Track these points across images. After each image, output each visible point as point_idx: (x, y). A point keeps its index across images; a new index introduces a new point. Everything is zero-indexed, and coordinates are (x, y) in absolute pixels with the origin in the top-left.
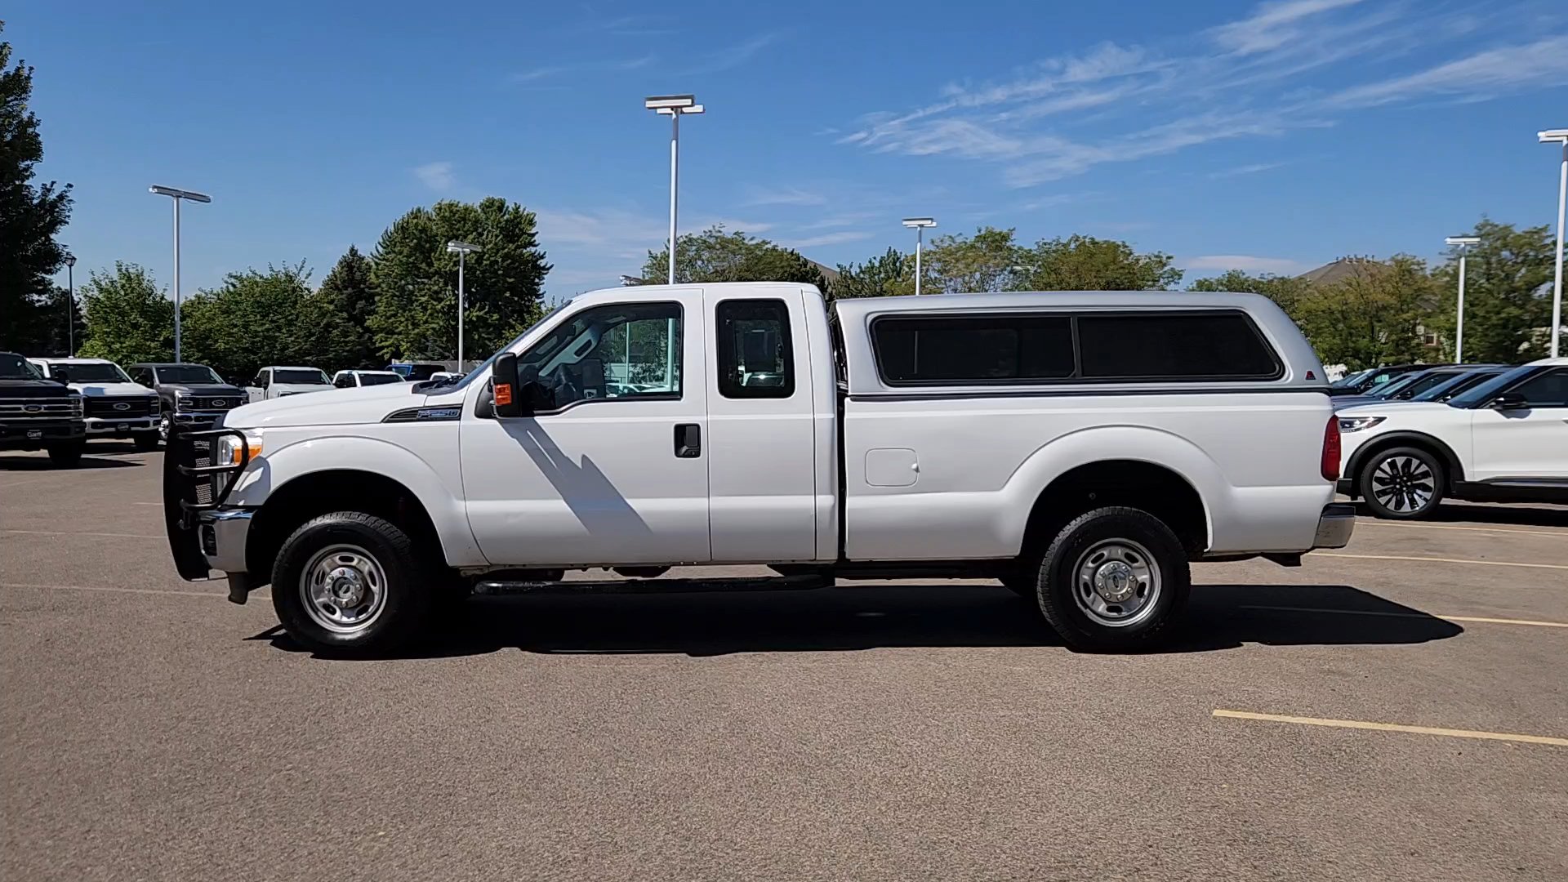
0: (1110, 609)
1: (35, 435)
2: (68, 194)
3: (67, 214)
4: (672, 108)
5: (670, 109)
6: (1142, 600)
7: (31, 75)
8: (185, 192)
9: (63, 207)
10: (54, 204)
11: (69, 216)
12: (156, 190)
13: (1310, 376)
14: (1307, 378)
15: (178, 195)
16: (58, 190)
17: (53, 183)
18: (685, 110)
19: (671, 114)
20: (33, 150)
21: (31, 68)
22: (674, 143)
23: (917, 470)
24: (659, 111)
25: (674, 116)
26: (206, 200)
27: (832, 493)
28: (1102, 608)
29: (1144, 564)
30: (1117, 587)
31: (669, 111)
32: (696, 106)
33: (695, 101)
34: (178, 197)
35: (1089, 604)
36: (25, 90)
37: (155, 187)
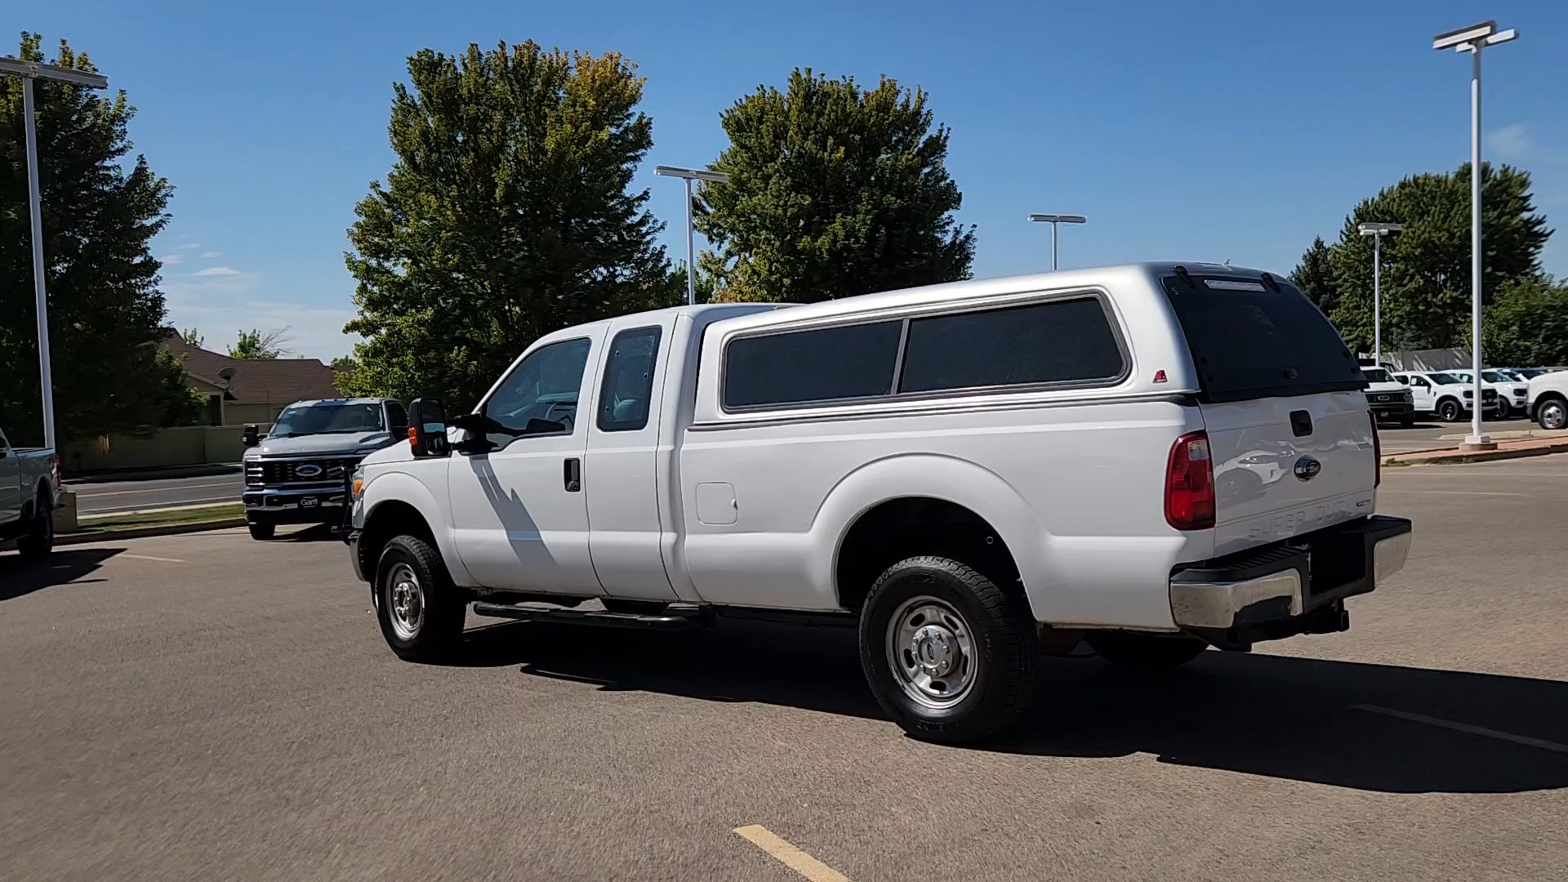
0: (933, 686)
2: (974, 234)
3: (972, 251)
4: (1470, 42)
5: (1466, 44)
6: (964, 678)
7: (949, 135)
8: (1061, 217)
9: (969, 246)
10: (962, 244)
11: (974, 253)
12: (1033, 219)
13: (1161, 375)
14: (1155, 380)
15: (1054, 220)
16: (965, 232)
17: (961, 225)
18: (1490, 40)
19: (1470, 50)
20: (949, 198)
21: (949, 129)
22: (1475, 83)
23: (735, 505)
24: (1460, 48)
25: (1474, 50)
26: (1082, 220)
27: (675, 530)
28: (924, 682)
29: (964, 632)
30: (932, 658)
31: (1466, 46)
32: (1499, 34)
33: (1498, 29)
34: (1055, 222)
35: (910, 676)
36: (942, 147)
37: (1032, 216)
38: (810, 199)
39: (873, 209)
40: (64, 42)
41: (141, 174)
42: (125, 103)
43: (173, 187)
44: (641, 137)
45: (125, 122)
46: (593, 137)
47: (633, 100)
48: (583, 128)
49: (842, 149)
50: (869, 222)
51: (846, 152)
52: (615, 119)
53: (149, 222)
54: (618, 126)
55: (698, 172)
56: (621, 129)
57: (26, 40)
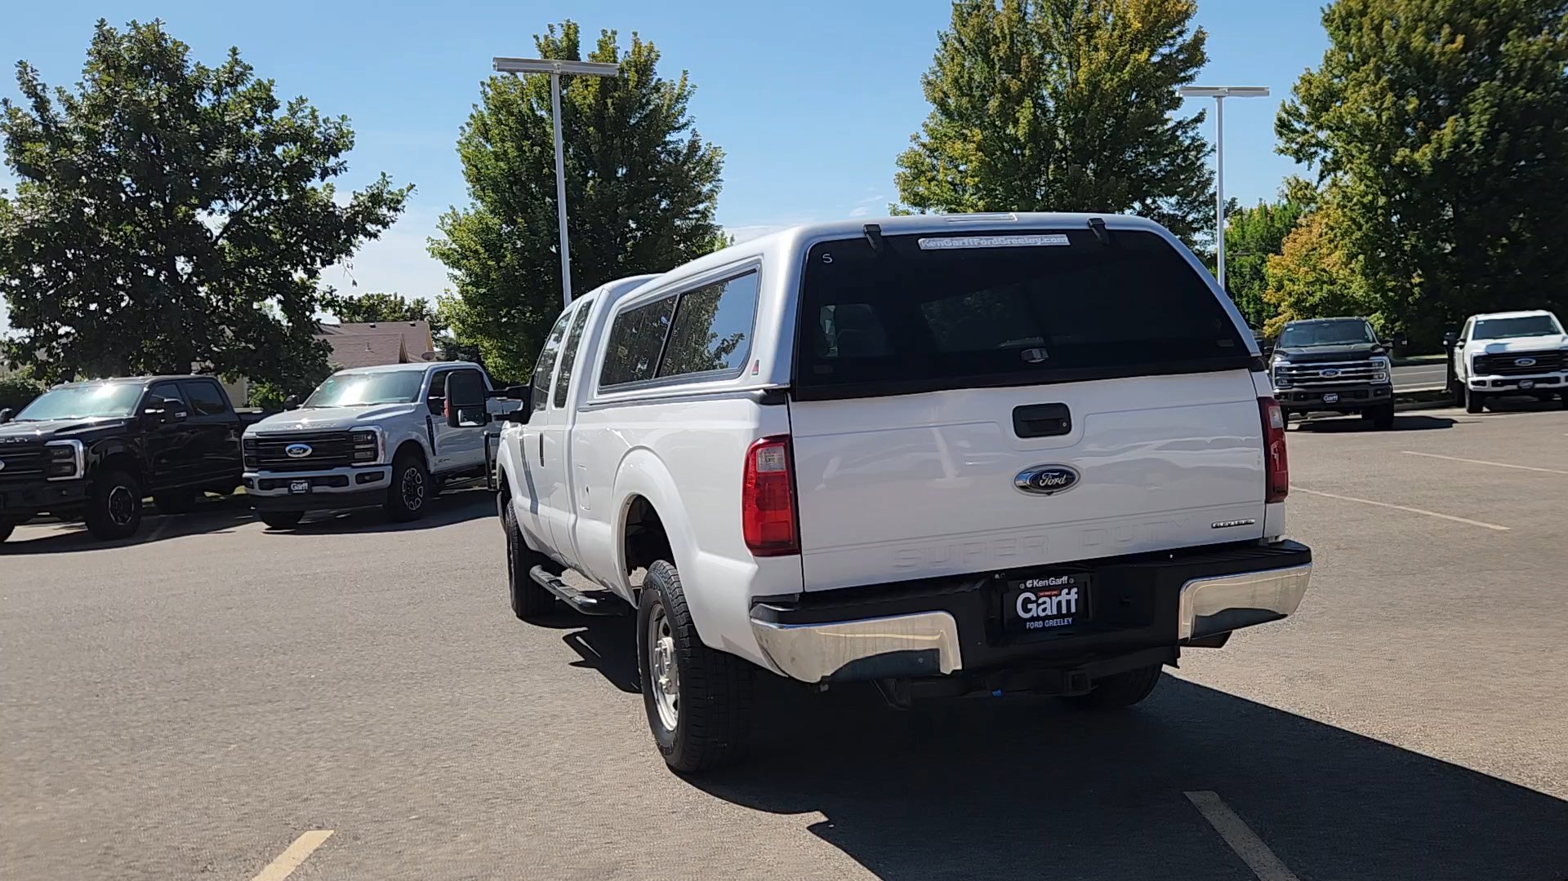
0: (674, 704)
1: (1331, 398)
23: (587, 490)
27: (574, 512)
30: (665, 673)
38: (1417, 102)
39: (1492, 106)
40: (635, 34)
41: (694, 147)
42: (687, 82)
43: (724, 154)
44: (1194, 54)
45: (687, 99)
46: (1132, 61)
47: (1186, 15)
48: (1120, 53)
49: (1460, 38)
50: (1485, 123)
51: (1466, 41)
52: (1166, 38)
53: (706, 188)
54: (1171, 45)
55: (1229, 89)
56: (1176, 48)
57: (605, 36)
